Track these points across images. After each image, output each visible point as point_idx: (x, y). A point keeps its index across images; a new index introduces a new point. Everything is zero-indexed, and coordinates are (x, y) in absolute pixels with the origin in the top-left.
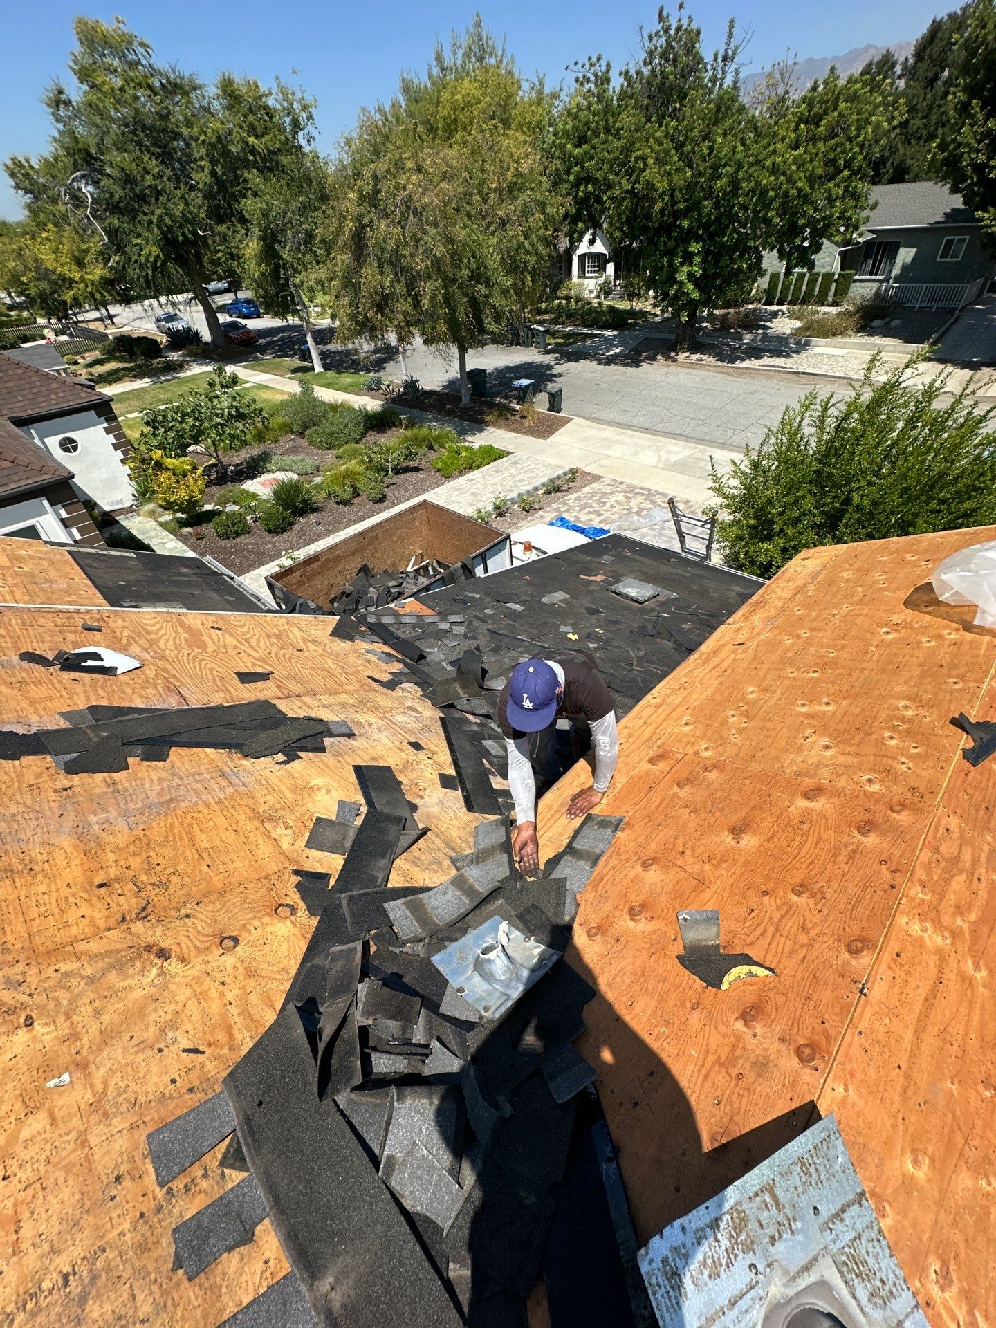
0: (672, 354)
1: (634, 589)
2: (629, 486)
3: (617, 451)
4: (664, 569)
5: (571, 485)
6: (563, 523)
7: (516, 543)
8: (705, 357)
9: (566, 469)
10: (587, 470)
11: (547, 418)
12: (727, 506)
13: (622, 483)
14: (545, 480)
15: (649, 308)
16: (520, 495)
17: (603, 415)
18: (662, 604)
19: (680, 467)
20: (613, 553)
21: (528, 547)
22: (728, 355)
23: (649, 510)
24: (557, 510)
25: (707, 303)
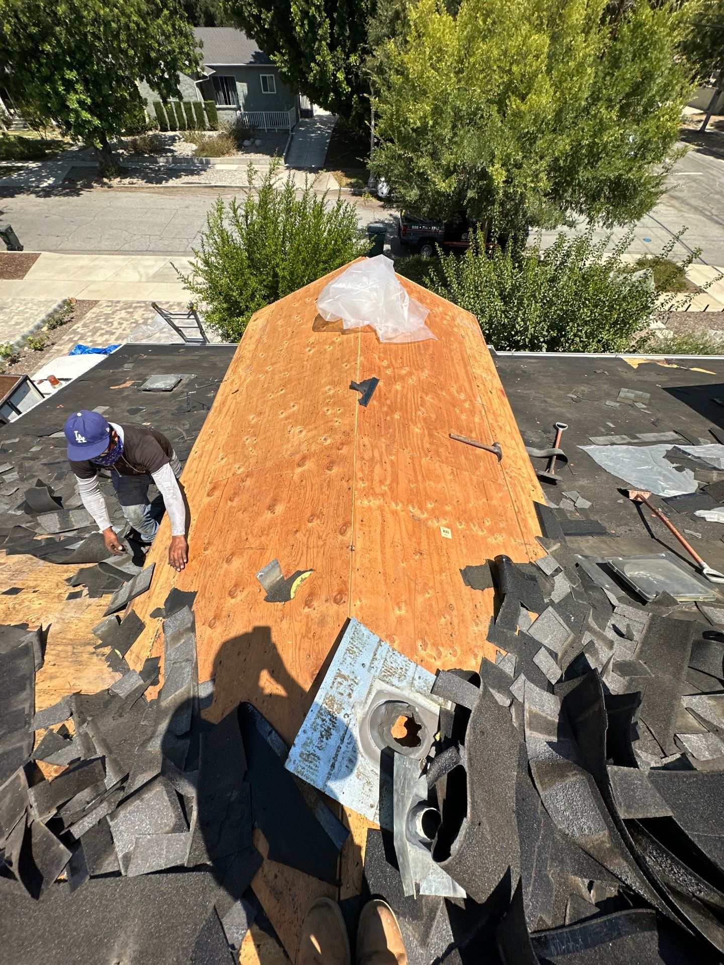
0: (105, 180)
1: (161, 382)
2: (126, 303)
3: (99, 276)
4: (178, 359)
5: (71, 315)
6: (83, 350)
7: (41, 381)
8: (135, 180)
9: (60, 301)
10: (77, 298)
11: (12, 259)
12: (204, 299)
13: (118, 302)
14: (43, 316)
15: (60, 138)
16: (24, 337)
17: (70, 245)
18: (187, 385)
19: (159, 277)
20: (131, 359)
21: (54, 381)
22: (156, 177)
23: (152, 318)
24: (70, 340)
25: (112, 131)
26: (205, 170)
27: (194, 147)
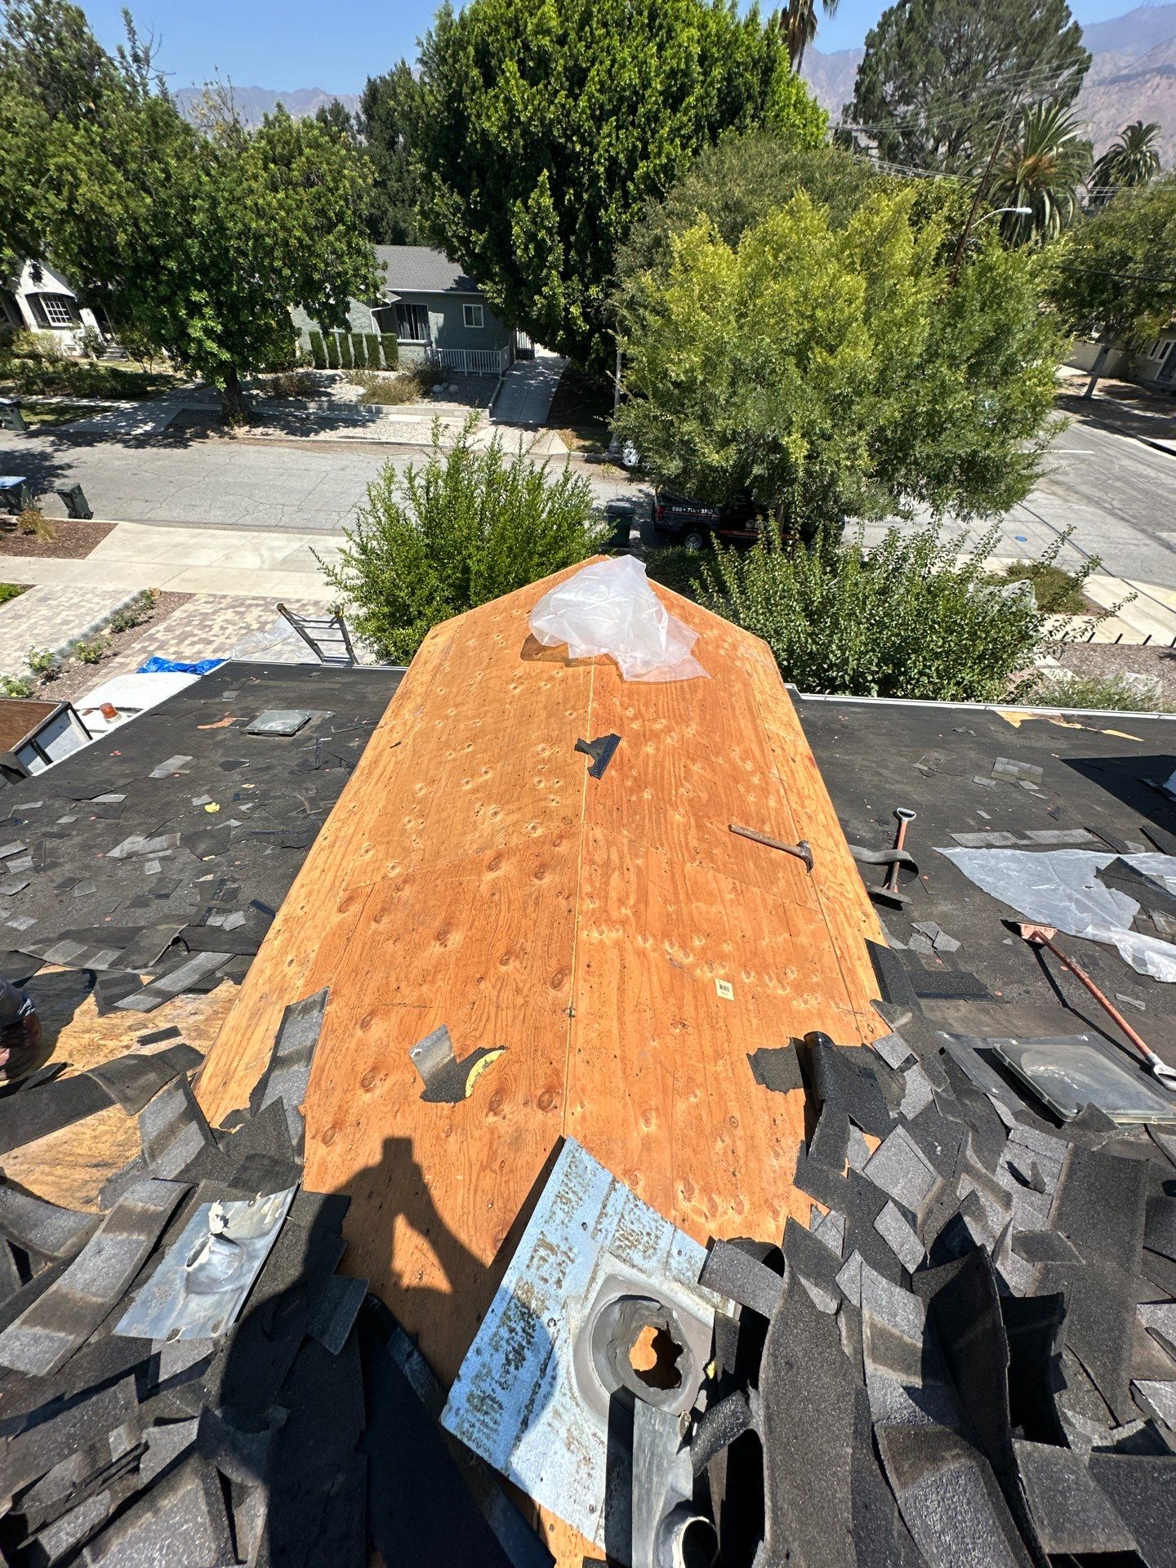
0: (226, 429)
1: (278, 721)
2: (236, 599)
3: (202, 558)
4: (308, 687)
5: (150, 613)
6: (160, 665)
7: (89, 711)
8: (271, 431)
9: (135, 593)
10: (163, 589)
11: (74, 529)
12: (356, 599)
13: (224, 597)
14: (106, 613)
15: (171, 372)
16: (72, 643)
17: (163, 514)
18: (318, 728)
19: (289, 564)
20: (236, 685)
21: (110, 712)
22: (301, 428)
23: (273, 622)
24: (143, 650)
25: (245, 366)
26: (373, 421)
27: (361, 390)
